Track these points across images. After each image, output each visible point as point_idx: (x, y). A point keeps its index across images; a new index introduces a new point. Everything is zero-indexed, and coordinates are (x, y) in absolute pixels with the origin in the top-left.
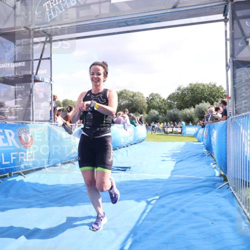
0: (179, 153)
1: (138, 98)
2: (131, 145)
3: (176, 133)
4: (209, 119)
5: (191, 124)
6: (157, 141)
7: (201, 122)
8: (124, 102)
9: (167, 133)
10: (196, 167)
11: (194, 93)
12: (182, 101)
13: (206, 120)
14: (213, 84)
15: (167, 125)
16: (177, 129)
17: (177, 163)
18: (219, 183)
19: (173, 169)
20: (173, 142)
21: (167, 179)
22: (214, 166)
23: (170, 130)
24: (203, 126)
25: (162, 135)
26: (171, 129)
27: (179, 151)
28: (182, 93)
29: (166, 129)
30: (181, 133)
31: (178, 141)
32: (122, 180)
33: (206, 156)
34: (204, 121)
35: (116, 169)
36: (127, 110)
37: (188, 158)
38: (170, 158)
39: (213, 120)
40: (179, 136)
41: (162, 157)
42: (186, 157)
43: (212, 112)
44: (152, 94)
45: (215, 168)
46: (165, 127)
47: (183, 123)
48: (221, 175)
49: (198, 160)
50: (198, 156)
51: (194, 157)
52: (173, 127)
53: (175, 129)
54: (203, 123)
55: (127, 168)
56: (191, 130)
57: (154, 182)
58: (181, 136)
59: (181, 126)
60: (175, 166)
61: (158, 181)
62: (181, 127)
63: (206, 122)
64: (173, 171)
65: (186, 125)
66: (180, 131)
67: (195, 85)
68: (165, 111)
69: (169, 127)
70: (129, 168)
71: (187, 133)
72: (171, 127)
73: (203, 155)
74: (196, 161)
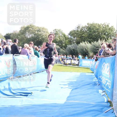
0: (75, 82)
1: (42, 33)
2: (34, 73)
3: (74, 65)
4: (102, 54)
5: (87, 57)
6: (57, 71)
7: (95, 56)
8: (30, 35)
9: (66, 65)
10: (88, 94)
11: (91, 32)
12: (81, 38)
13: (99, 54)
14: (107, 24)
15: (66, 58)
16: (75, 61)
17: (72, 90)
18: (106, 108)
19: (68, 95)
20: (71, 72)
21: (63, 104)
22: (104, 93)
23: (68, 62)
24: (96, 60)
25: (62, 66)
26: (70, 61)
27: (75, 80)
28: (81, 31)
29: (65, 61)
30: (78, 65)
31: (75, 72)
32: (23, 104)
33: (97, 85)
34: (97, 56)
35: (19, 94)
36: (32, 43)
37: (82, 86)
38: (67, 86)
39: (105, 55)
40: (77, 67)
41: (60, 85)
42: (81, 85)
43: (104, 48)
44: (55, 30)
45: (103, 95)
46: (65, 59)
47: (80, 56)
48: (108, 102)
49: (90, 88)
50: (91, 85)
51: (87, 86)
52: (72, 60)
53: (73, 61)
54: (97, 58)
55: (29, 93)
56: (86, 62)
57: (52, 106)
58: (78, 67)
59: (79, 58)
60: (70, 93)
61: (55, 106)
62: (78, 60)
63: (99, 56)
64: (68, 97)
65: (83, 58)
66: (77, 63)
67: (92, 25)
68: (66, 45)
69: (68, 59)
70: (31, 93)
71: (83, 65)
72: (70, 60)
73: (95, 84)
74: (89, 89)
